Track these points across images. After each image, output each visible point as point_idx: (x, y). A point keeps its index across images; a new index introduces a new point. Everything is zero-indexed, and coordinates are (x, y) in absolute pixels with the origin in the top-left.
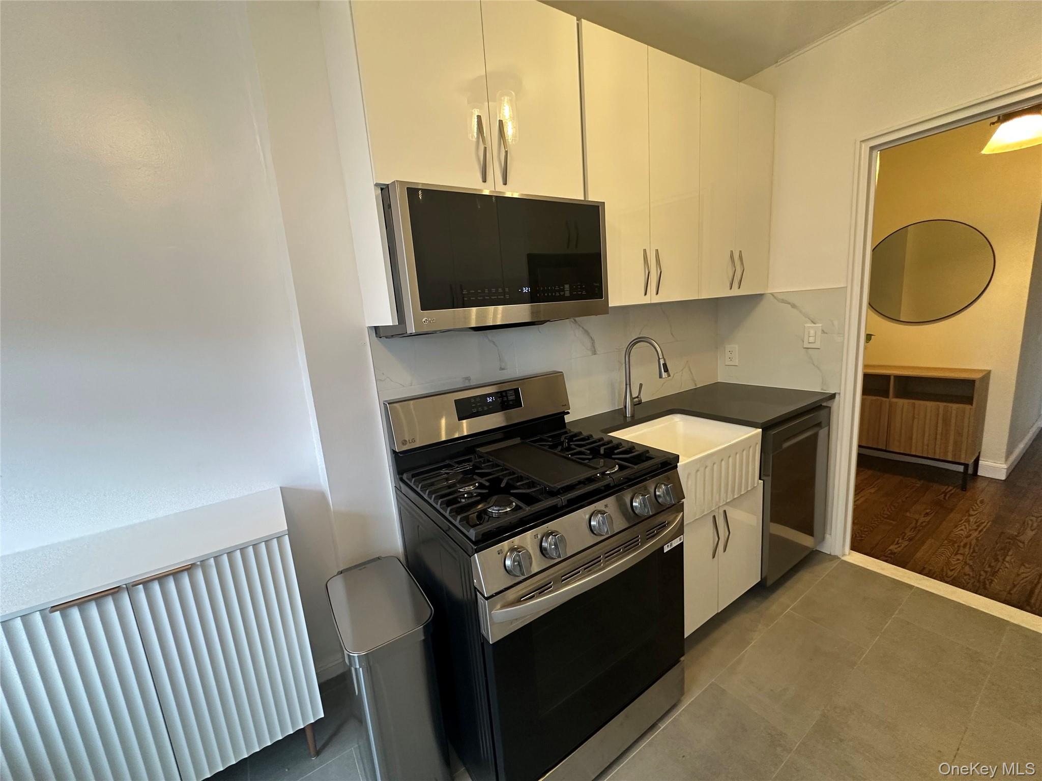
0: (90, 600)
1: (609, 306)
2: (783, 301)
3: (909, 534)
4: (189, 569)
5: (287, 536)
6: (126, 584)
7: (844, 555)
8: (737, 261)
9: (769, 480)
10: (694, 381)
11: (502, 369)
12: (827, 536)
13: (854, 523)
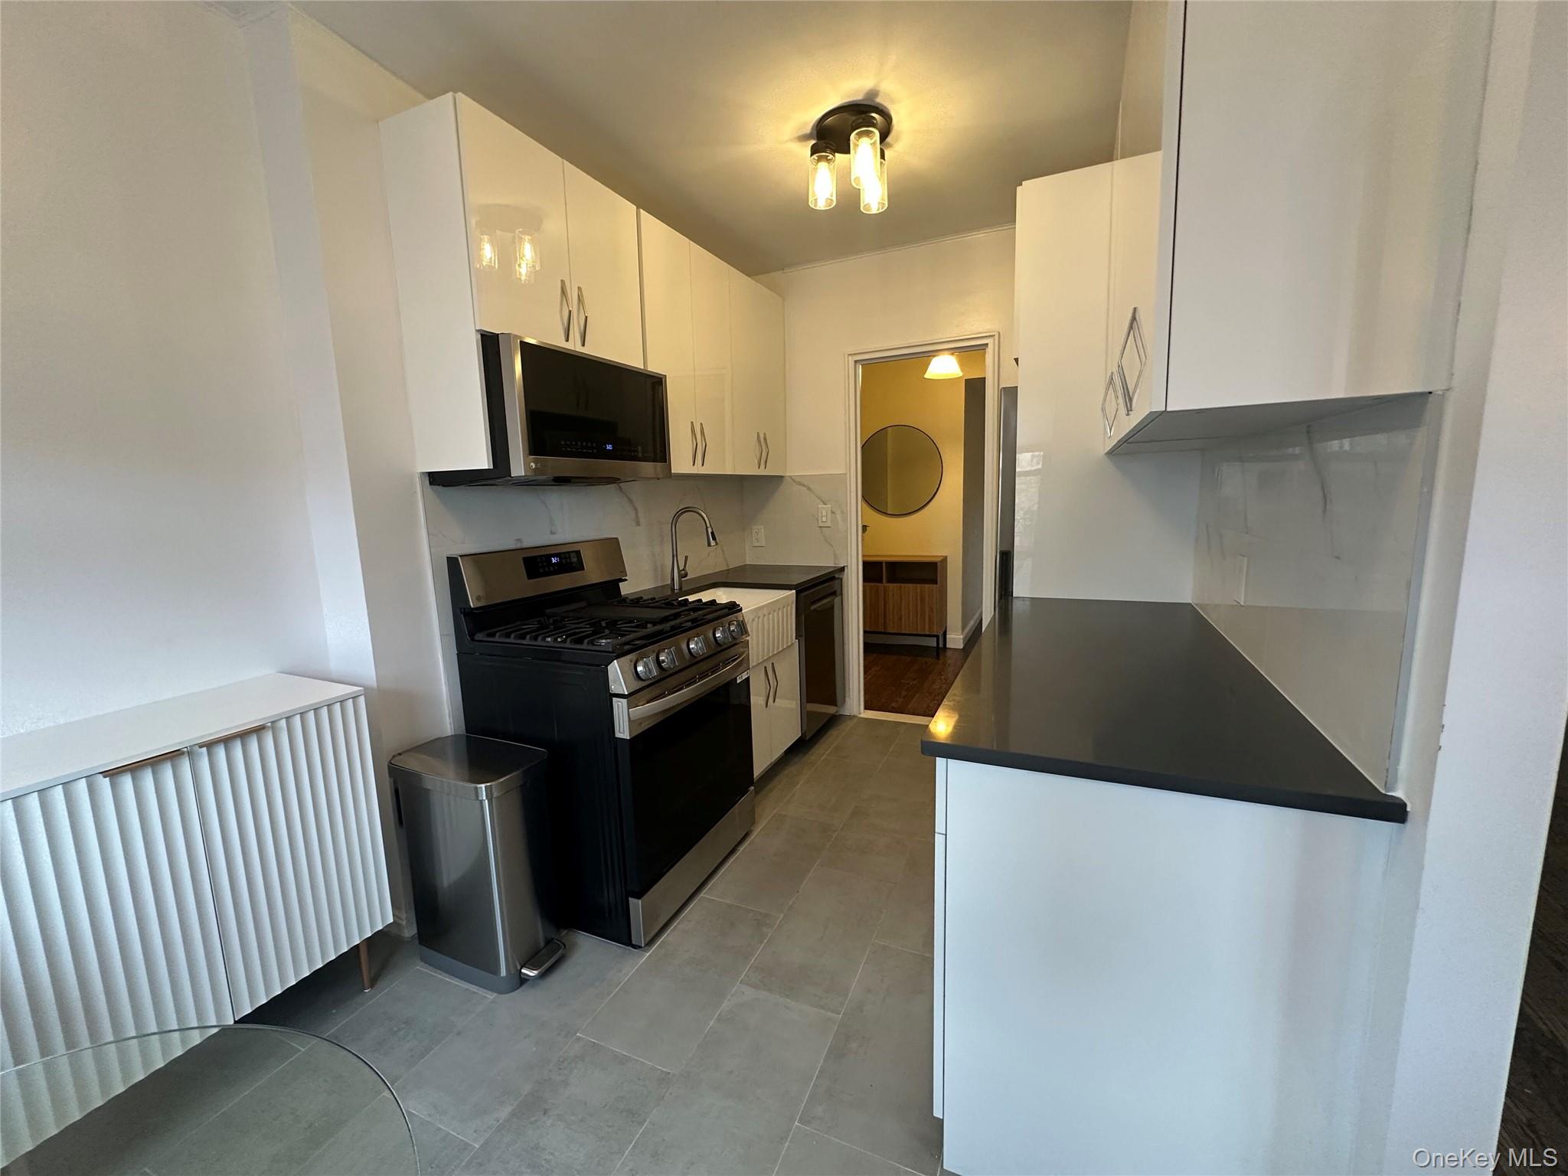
0: (164, 760)
1: (673, 472)
2: (800, 484)
3: (904, 693)
4: (258, 730)
5: (363, 696)
6: (187, 747)
7: (860, 713)
8: (762, 442)
9: (803, 639)
10: (726, 560)
11: (552, 533)
12: (847, 699)
13: (865, 694)
